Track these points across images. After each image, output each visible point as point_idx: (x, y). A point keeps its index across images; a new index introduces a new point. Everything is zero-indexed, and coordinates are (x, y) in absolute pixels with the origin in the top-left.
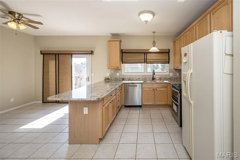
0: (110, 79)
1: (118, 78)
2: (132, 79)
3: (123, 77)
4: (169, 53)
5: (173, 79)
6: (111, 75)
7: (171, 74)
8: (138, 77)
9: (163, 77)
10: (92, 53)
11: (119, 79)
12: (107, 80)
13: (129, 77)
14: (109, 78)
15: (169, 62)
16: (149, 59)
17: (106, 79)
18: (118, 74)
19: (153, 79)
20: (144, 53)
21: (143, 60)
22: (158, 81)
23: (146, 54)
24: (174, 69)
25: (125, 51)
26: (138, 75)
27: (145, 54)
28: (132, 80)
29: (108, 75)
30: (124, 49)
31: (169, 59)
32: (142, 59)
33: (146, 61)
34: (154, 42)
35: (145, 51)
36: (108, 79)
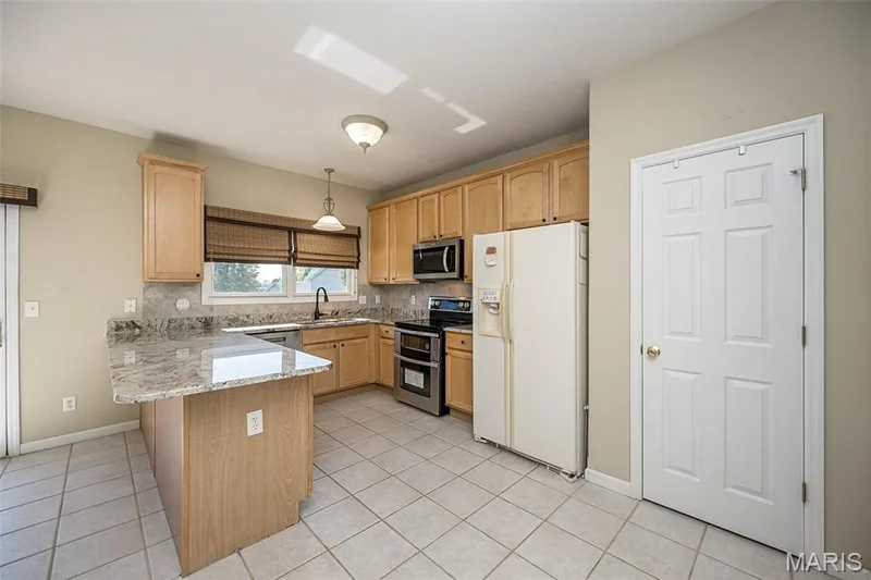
0: (145, 326)
1: (182, 320)
2: (245, 319)
3: (208, 314)
4: (358, 237)
5: (367, 312)
6: (147, 310)
7: (363, 300)
8: (264, 312)
9: (343, 307)
10: (31, 199)
11: (186, 322)
12: (127, 332)
13: (232, 313)
14: (139, 320)
15: (358, 263)
16: (304, 253)
17: (118, 328)
18: (183, 304)
19: (317, 315)
20: (289, 230)
21: (283, 254)
22: (331, 322)
23: (295, 233)
24: (371, 284)
25: (216, 215)
26: (266, 306)
27: (290, 232)
28: (244, 324)
29: (129, 308)
30: (213, 208)
31: (358, 257)
32: (283, 248)
33: (292, 259)
34: (329, 199)
35: (291, 225)
36: (133, 325)
